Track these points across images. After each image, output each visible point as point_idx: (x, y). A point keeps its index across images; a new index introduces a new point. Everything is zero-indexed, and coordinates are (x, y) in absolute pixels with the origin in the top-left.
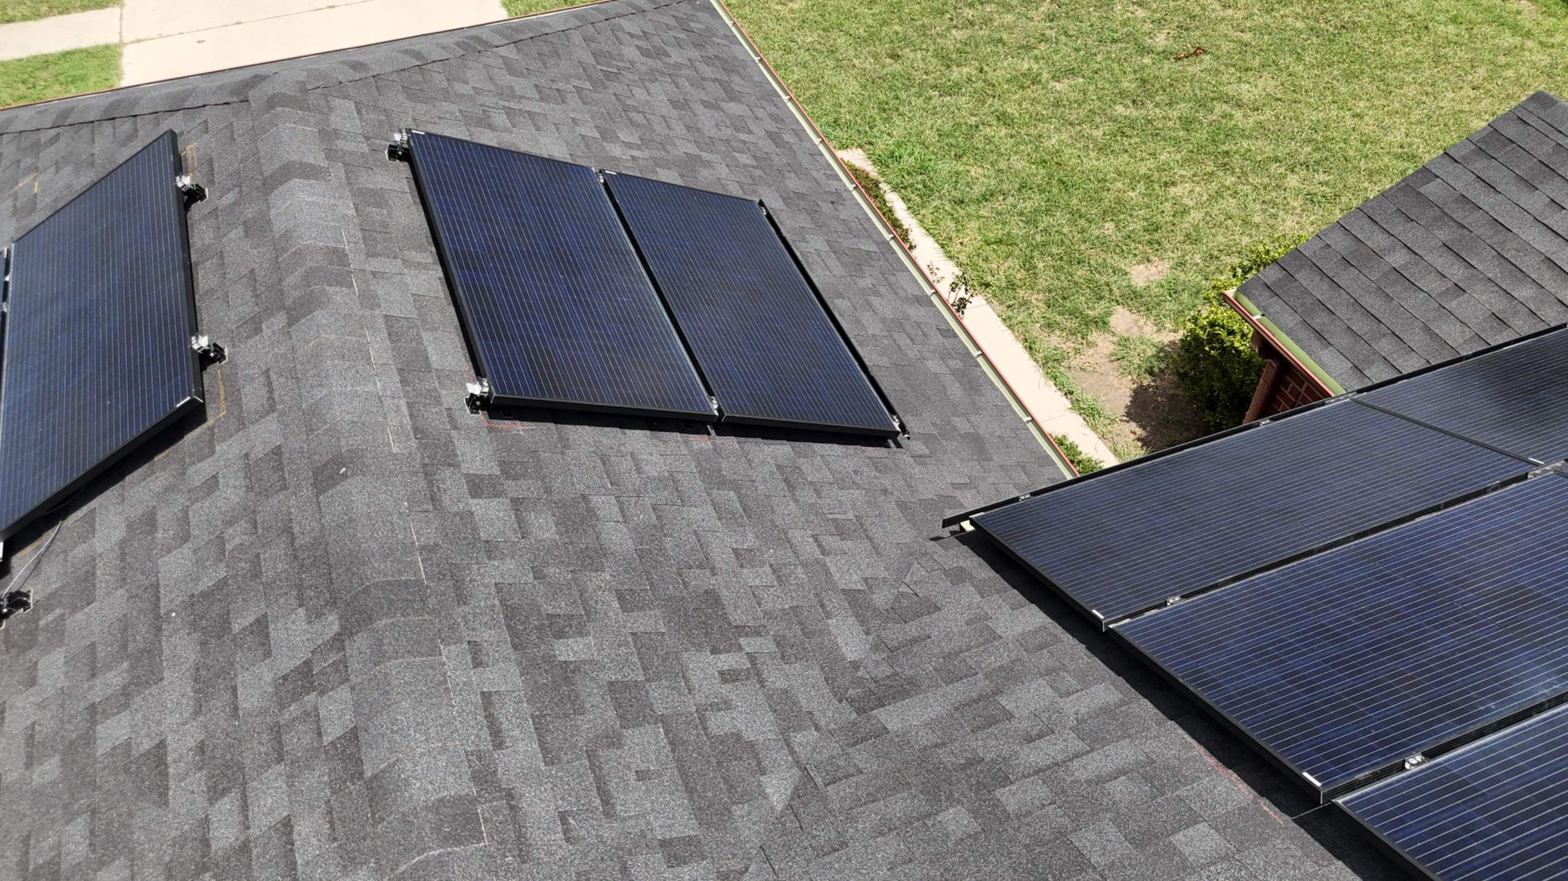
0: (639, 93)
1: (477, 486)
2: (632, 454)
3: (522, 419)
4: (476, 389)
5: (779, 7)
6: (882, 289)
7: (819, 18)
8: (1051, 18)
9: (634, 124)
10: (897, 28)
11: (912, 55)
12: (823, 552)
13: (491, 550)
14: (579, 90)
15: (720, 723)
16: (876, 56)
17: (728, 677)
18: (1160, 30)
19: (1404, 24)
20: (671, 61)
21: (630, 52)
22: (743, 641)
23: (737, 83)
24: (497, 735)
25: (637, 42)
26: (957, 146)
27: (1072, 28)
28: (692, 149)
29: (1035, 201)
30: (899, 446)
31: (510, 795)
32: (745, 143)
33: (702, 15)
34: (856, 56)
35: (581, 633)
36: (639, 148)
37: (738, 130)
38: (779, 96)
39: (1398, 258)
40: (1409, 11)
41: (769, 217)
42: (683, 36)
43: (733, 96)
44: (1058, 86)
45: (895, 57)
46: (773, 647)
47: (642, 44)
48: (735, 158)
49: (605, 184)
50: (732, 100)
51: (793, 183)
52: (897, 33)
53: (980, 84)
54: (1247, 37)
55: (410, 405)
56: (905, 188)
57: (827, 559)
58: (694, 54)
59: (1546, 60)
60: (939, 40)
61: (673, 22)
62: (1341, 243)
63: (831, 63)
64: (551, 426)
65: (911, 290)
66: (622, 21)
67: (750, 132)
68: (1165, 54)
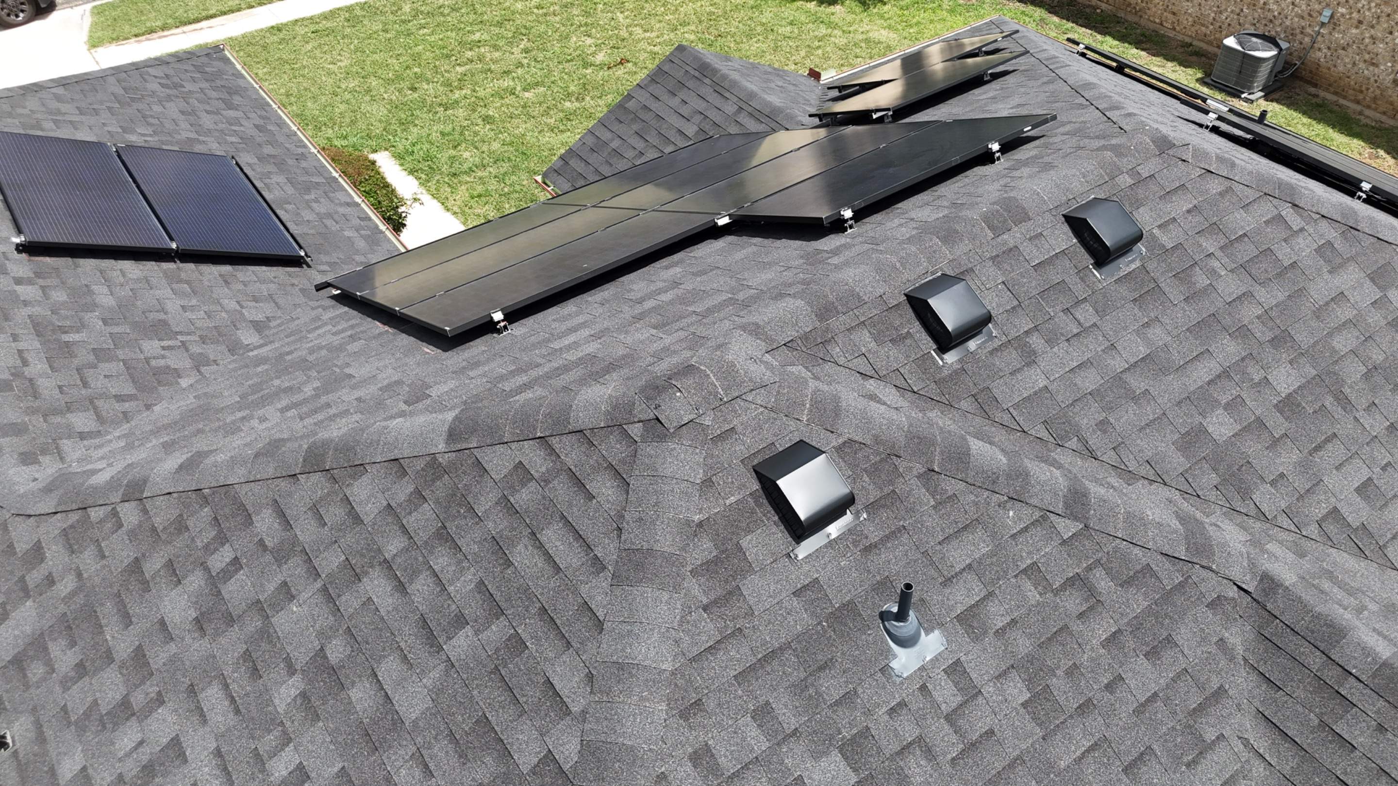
0: (157, 108)
1: (19, 281)
2: (121, 270)
3: (50, 255)
4: (17, 240)
5: (331, 66)
6: (322, 200)
7: (360, 70)
8: (526, 51)
9: (149, 124)
10: (416, 70)
11: (426, 87)
12: (242, 307)
13: (26, 303)
14: (109, 108)
15: (158, 363)
16: (400, 91)
17: (166, 348)
18: (600, 50)
19: (759, 29)
20: (186, 90)
21: (153, 86)
22: (178, 337)
23: (237, 100)
24: (25, 362)
25: (159, 80)
26: (455, 140)
27: (540, 57)
28: (193, 135)
29: (506, 166)
30: (309, 266)
31: (31, 380)
32: (235, 131)
33: (216, 63)
34: (386, 92)
35: (78, 332)
36: (151, 135)
37: (231, 124)
38: (270, 106)
39: (615, 144)
40: (764, 21)
41: (237, 164)
42: (198, 75)
43: (230, 106)
44: (527, 94)
45: (414, 89)
46: (198, 339)
47: (163, 81)
48: (225, 139)
49: (117, 151)
50: (230, 109)
51: (268, 150)
52: (416, 73)
53: (473, 99)
54: (656, 49)
56: (417, 171)
57: (244, 311)
58: (204, 85)
59: (843, 41)
60: (446, 75)
61: (192, 68)
62: (590, 141)
63: (368, 98)
64: (69, 259)
65: (344, 199)
66: (149, 69)
67: (242, 125)
68: (601, 66)
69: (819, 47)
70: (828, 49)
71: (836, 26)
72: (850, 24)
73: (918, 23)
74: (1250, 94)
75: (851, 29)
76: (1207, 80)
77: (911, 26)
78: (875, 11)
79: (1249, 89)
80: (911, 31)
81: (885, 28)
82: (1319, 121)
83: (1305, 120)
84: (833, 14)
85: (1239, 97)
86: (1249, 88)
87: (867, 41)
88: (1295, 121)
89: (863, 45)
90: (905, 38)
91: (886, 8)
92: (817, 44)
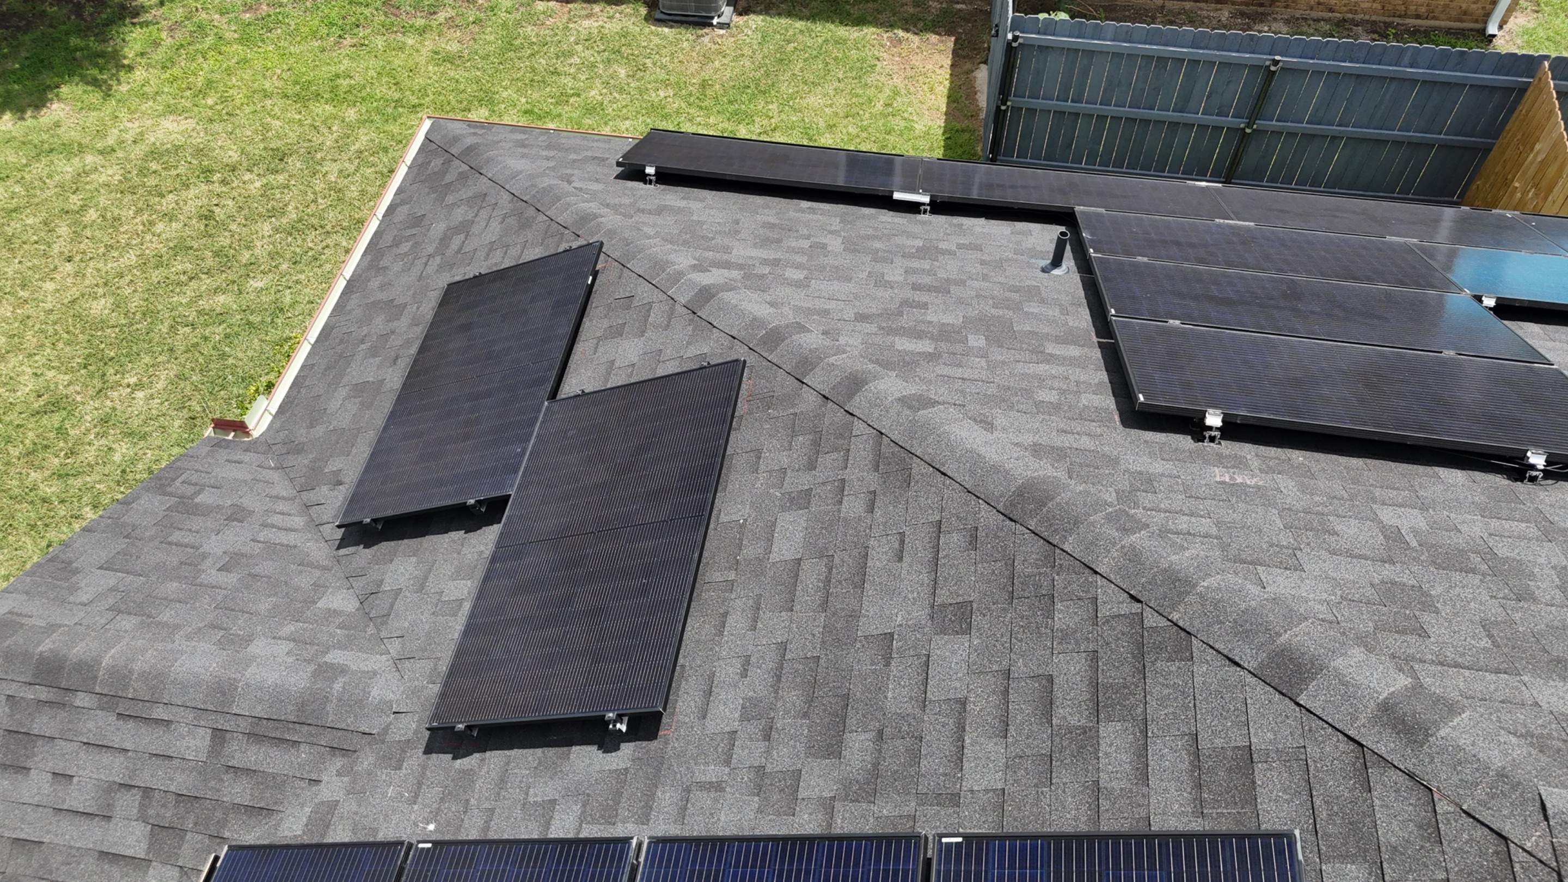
69: (84, 208)
70: (103, 201)
71: (82, 149)
72: (101, 133)
73: (210, 83)
74: (719, 16)
75: (110, 141)
76: (659, 16)
77: (202, 93)
78: (124, 88)
79: (716, 11)
80: (210, 102)
81: (162, 115)
82: (812, 17)
83: (800, 24)
84: (57, 125)
85: (711, 25)
86: (717, 9)
87: (154, 154)
88: (791, 32)
89: (154, 166)
90: (211, 121)
91: (139, 74)
92: (75, 201)
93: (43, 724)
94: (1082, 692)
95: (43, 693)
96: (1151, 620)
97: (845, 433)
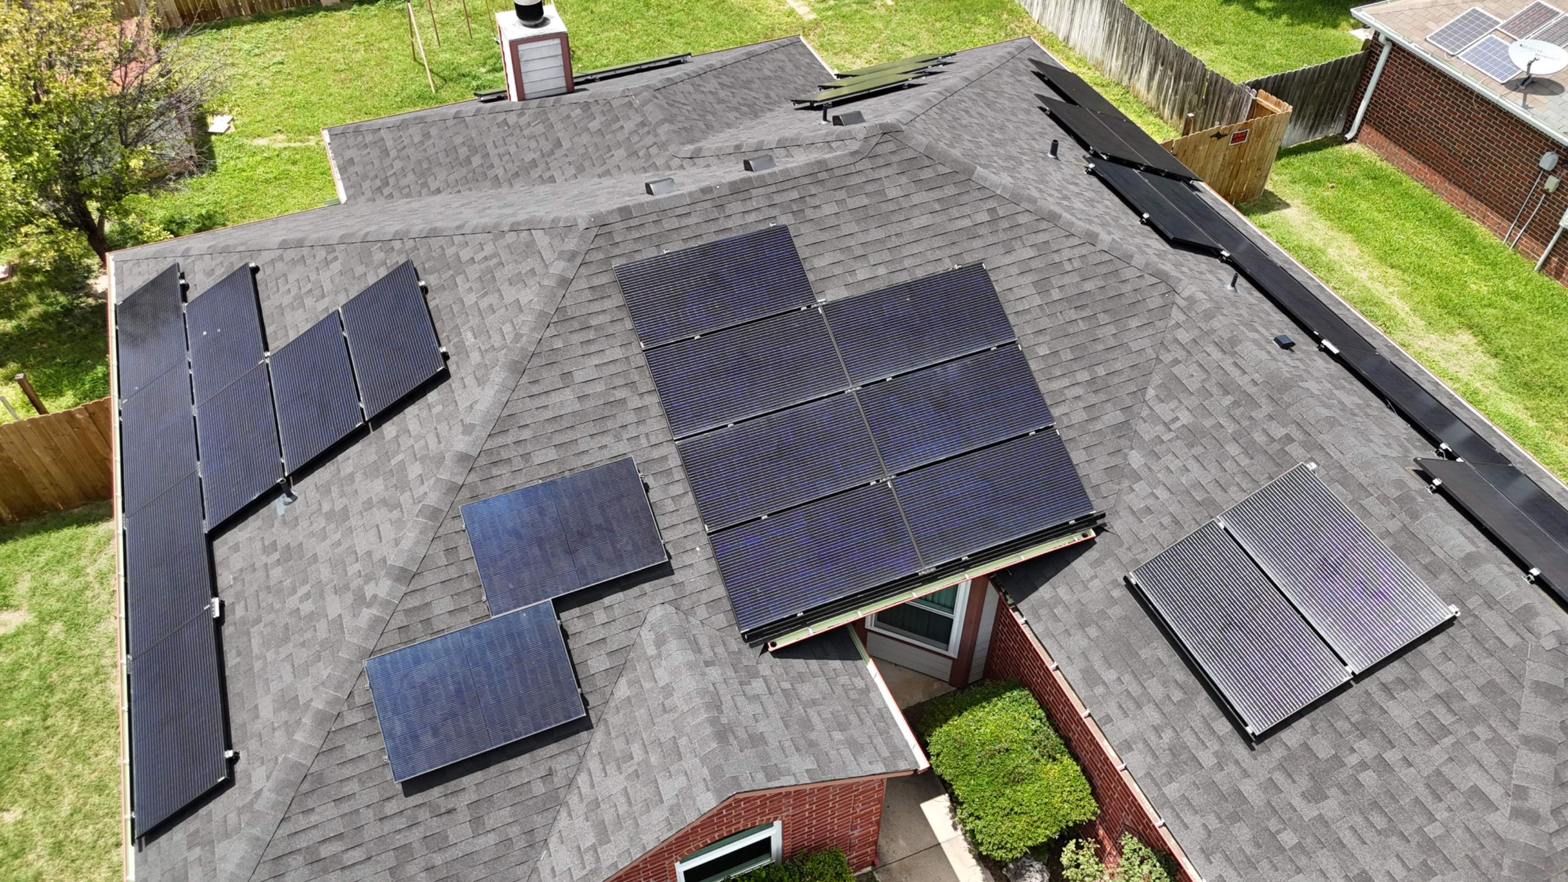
1: (1289, 439)
13: (1271, 417)
15: (1174, 404)
17: (1177, 419)
24: (1236, 364)
31: (1225, 353)
35: (1228, 406)
46: (1163, 438)
55: (1332, 458)
93: (742, 734)
94: (583, 333)
95: (731, 739)
96: (555, 319)
97: (489, 452)
